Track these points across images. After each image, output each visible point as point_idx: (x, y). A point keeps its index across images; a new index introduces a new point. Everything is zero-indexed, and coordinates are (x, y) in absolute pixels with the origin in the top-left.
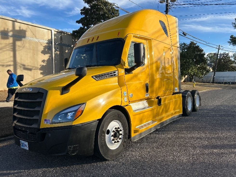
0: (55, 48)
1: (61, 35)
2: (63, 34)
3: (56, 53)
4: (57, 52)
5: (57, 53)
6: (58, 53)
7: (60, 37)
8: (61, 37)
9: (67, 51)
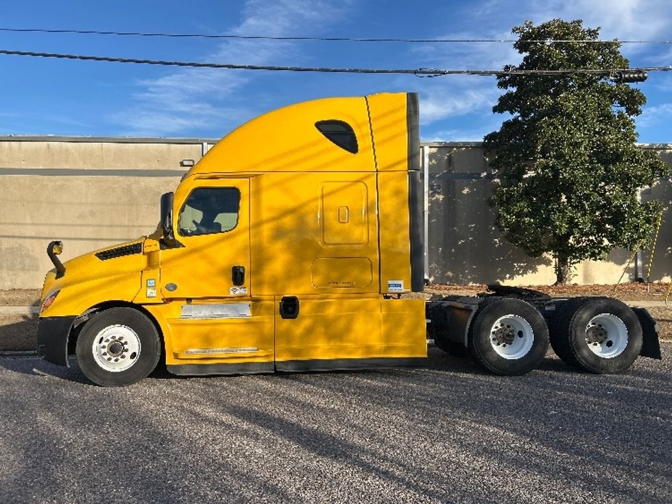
0: (431, 187)
1: (449, 152)
2: (455, 149)
3: (435, 198)
4: (437, 196)
5: (438, 199)
6: (441, 197)
7: (446, 158)
8: (450, 157)
9: (466, 191)
